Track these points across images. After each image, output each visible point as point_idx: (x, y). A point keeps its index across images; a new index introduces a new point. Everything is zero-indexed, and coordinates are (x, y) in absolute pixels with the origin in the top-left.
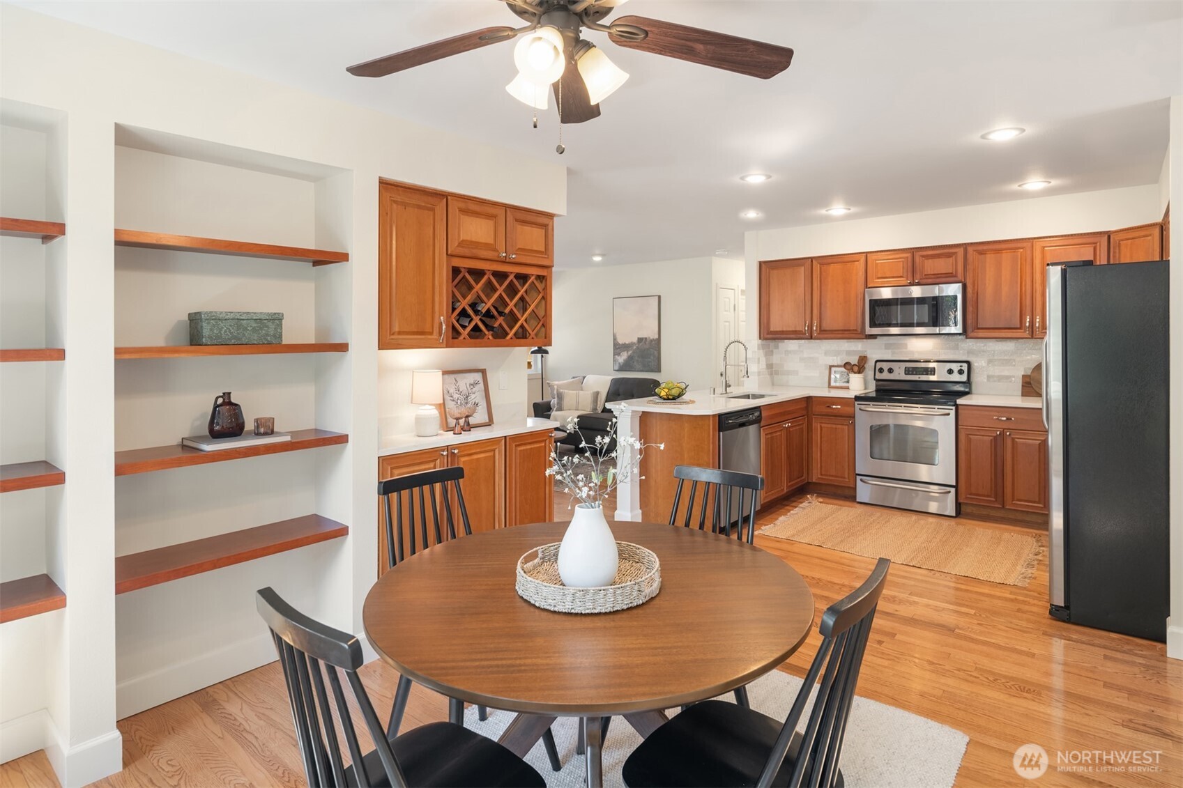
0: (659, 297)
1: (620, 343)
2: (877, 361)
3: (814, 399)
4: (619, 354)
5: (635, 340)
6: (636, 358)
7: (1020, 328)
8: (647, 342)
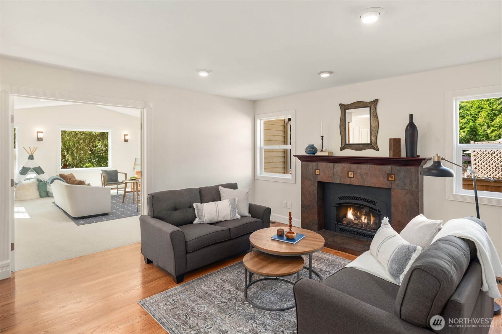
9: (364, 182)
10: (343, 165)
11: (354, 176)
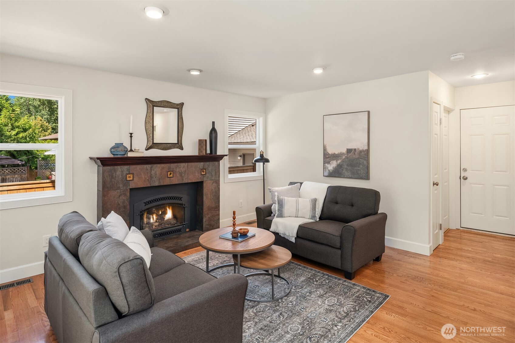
0: (369, 112)
1: (330, 153)
4: (329, 163)
5: (344, 151)
6: (346, 166)
8: (356, 153)
9: (183, 179)
10: (163, 165)
11: (173, 176)
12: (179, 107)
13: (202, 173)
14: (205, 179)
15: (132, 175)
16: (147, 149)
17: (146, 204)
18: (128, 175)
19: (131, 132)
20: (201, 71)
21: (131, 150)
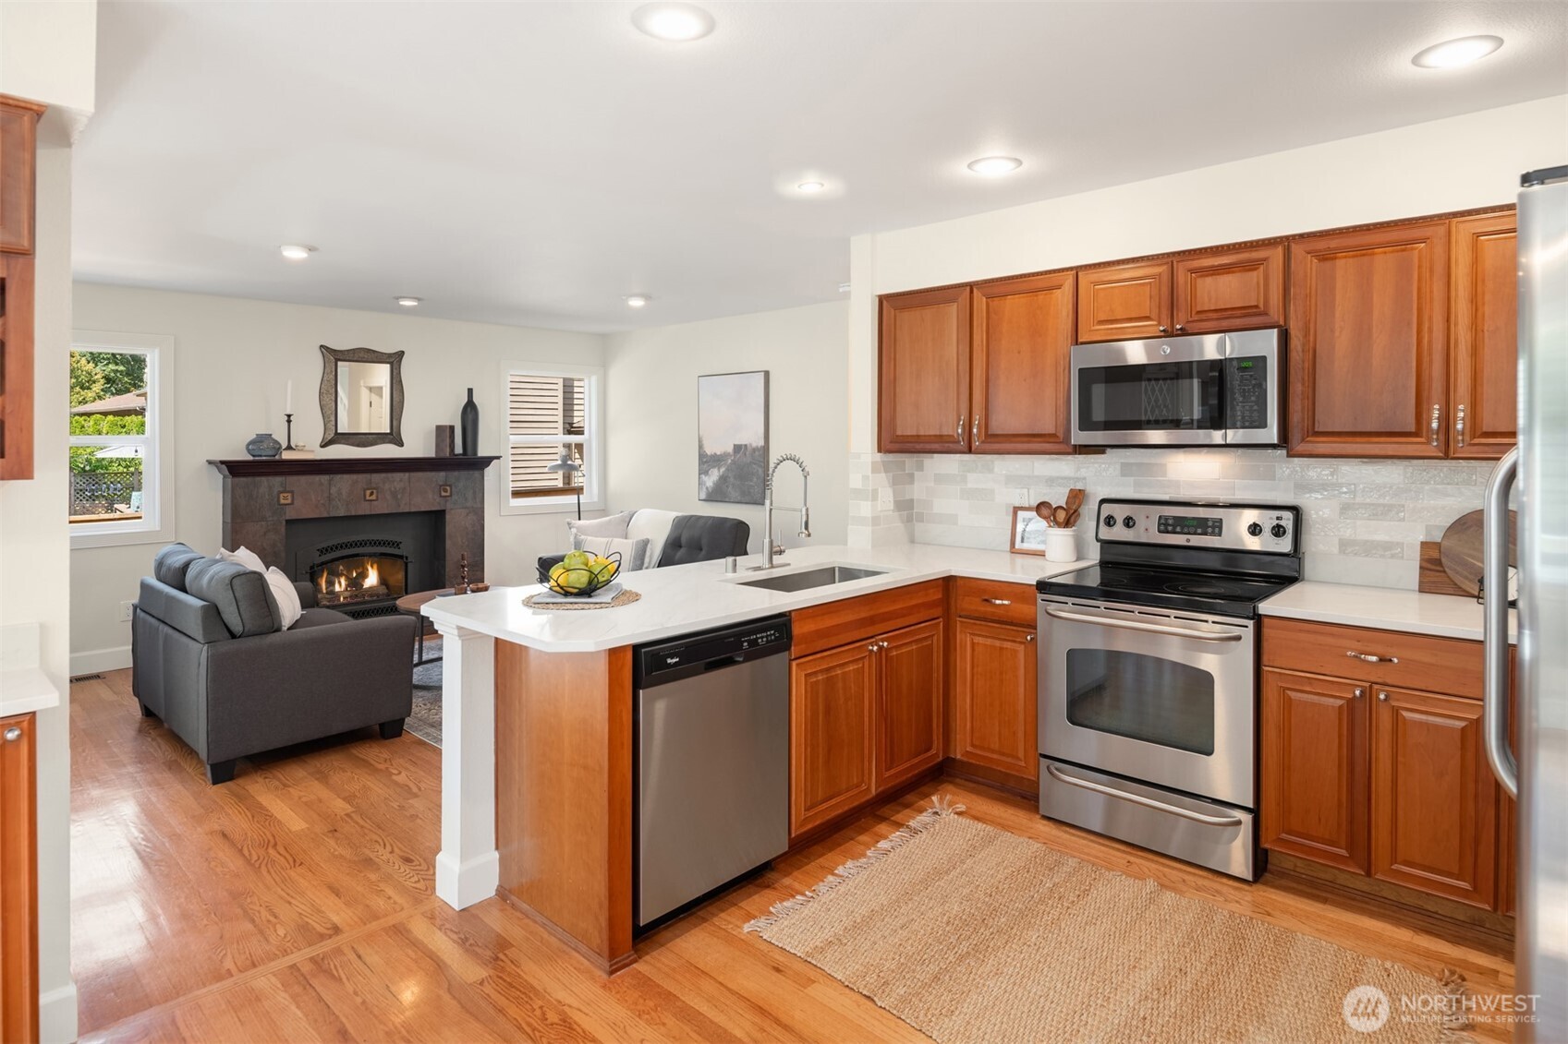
0: (767, 374)
1: (709, 454)
2: (1103, 501)
3: (960, 582)
4: (706, 473)
5: (730, 449)
6: (732, 479)
7: (1417, 434)
8: (747, 453)
9: (399, 506)
10: (354, 477)
11: (377, 497)
12: (395, 360)
13: (443, 494)
14: (449, 506)
15: (289, 495)
16: (324, 445)
17: (323, 551)
18: (281, 495)
19: (288, 413)
20: (418, 299)
21: (289, 448)
